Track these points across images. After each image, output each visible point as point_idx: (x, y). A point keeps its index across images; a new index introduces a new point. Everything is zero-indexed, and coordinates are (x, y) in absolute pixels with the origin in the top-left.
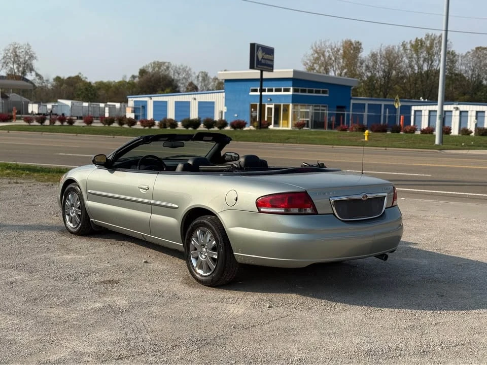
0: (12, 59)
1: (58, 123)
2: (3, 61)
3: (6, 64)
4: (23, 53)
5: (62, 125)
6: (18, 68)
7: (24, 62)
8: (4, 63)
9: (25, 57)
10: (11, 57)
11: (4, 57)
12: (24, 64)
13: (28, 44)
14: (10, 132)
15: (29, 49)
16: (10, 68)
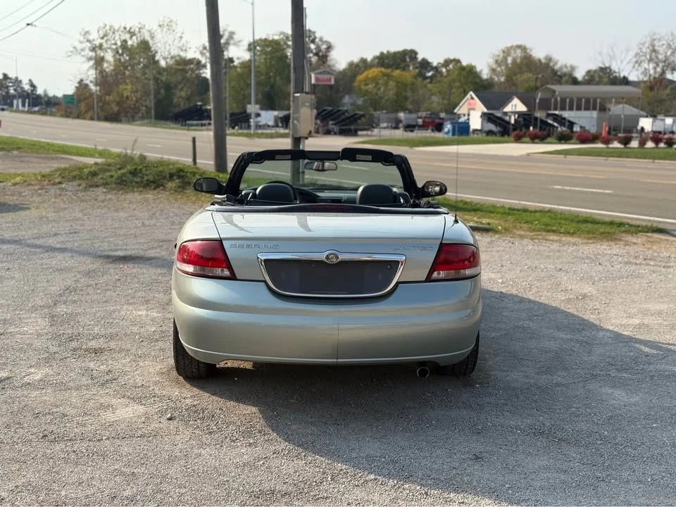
0: (648, 57)
1: (650, 144)
2: (634, 60)
3: (639, 63)
4: (664, 47)
5: (657, 147)
6: (655, 68)
7: (664, 59)
8: (636, 62)
9: (666, 53)
10: (646, 53)
11: (637, 54)
12: (665, 62)
13: (672, 34)
14: (568, 156)
15: (672, 40)
16: (643, 69)
